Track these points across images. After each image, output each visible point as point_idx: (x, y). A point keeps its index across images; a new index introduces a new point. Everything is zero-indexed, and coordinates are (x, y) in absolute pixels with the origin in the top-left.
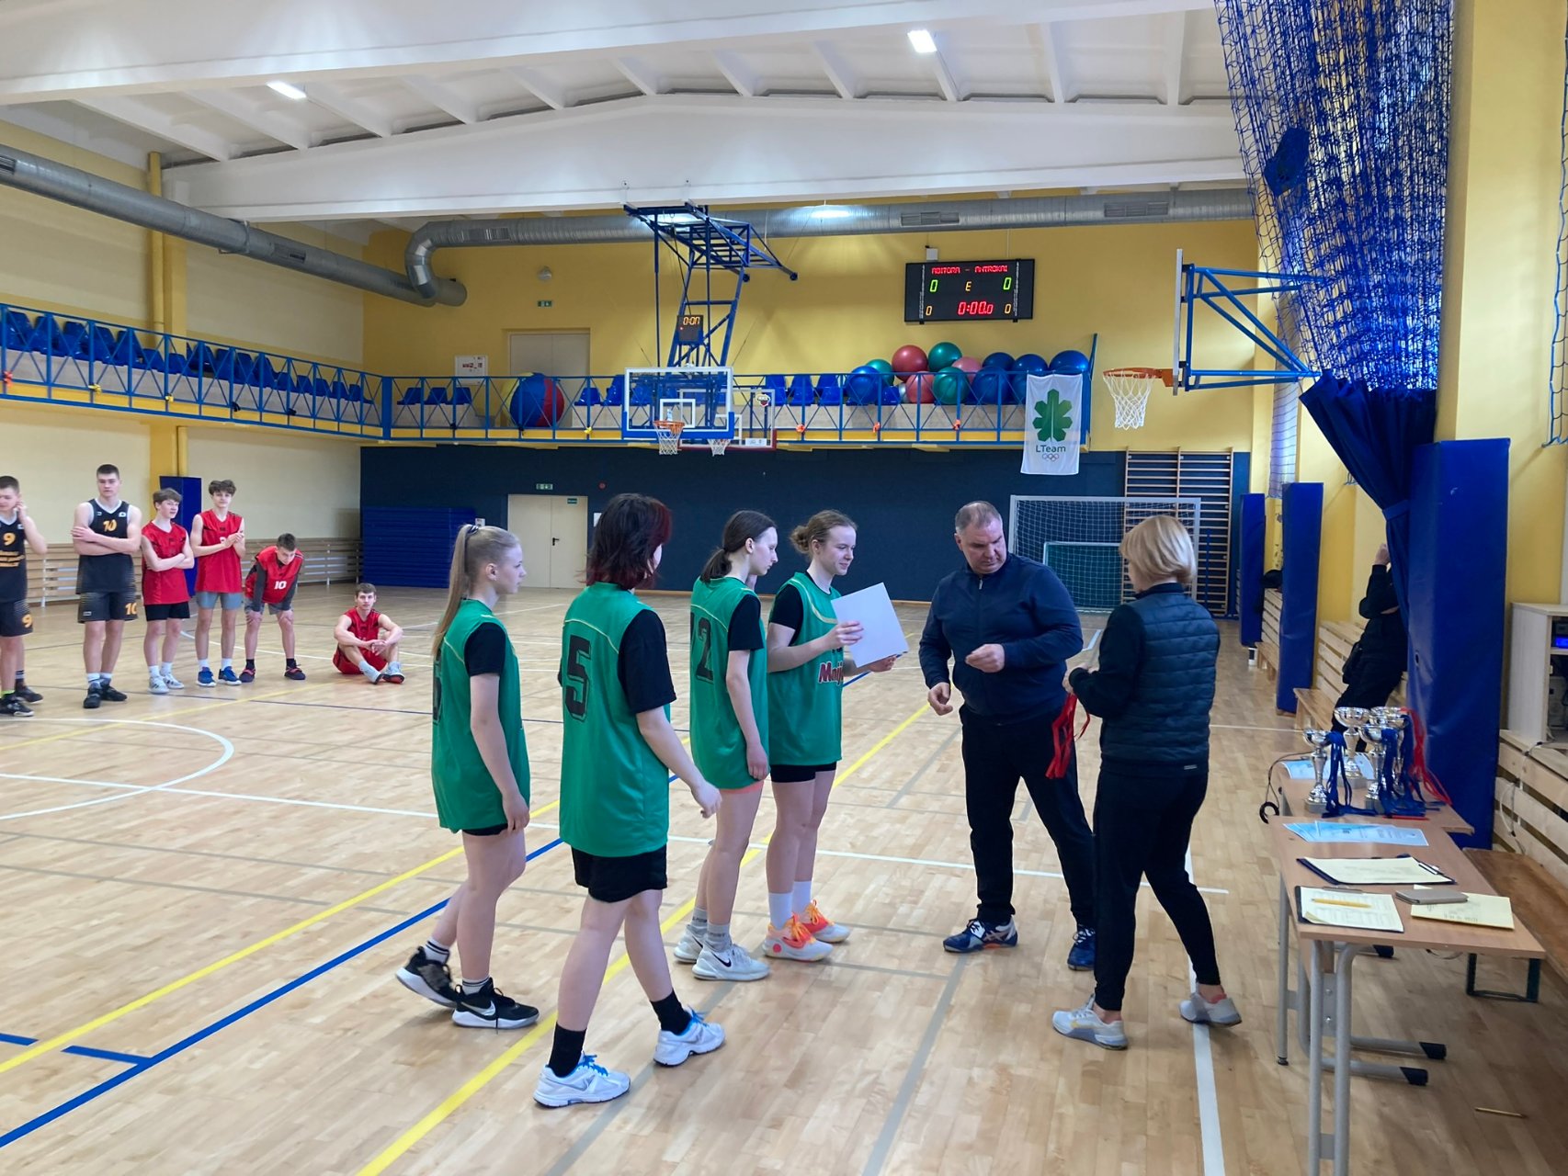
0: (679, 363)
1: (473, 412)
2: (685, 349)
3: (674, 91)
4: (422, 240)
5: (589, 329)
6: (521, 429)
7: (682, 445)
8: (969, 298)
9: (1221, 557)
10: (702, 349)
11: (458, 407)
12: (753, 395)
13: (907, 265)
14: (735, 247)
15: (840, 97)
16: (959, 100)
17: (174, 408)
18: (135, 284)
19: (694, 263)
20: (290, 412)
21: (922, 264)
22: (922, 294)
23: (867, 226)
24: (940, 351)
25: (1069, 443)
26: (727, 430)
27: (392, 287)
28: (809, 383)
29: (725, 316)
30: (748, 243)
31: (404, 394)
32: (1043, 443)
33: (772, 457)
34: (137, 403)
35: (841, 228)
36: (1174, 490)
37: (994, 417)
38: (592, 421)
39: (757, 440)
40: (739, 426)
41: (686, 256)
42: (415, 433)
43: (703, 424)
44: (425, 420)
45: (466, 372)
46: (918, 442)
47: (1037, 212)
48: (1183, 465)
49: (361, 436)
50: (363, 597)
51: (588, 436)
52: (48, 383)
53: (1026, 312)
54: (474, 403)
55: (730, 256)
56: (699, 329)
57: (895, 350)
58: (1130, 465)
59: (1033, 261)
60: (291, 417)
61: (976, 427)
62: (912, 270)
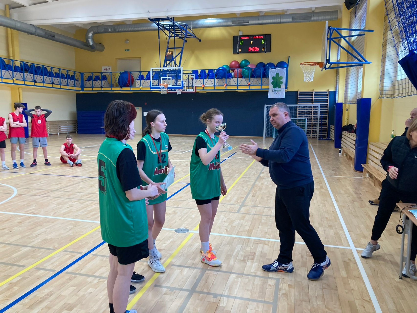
0: (166, 66)
1: (107, 83)
2: (168, 62)
4: (90, 32)
5: (140, 58)
6: (121, 87)
7: (168, 91)
8: (252, 46)
9: (325, 122)
10: (173, 62)
11: (103, 81)
12: (189, 76)
13: (233, 36)
14: (183, 31)
17: (16, 82)
18: (4, 45)
19: (170, 36)
20: (53, 83)
21: (238, 36)
22: (238, 45)
23: (221, 24)
24: (244, 62)
25: (282, 89)
26: (181, 86)
27: (82, 46)
28: (205, 72)
29: (180, 52)
30: (186, 30)
31: (87, 78)
32: (274, 89)
33: (194, 94)
34: (4, 81)
35: (214, 25)
36: (312, 102)
37: (260, 82)
38: (142, 85)
39: (190, 89)
40: (185, 85)
41: (168, 34)
42: (91, 89)
43: (174, 85)
44: (93, 85)
45: (105, 71)
46: (237, 89)
47: (272, 19)
48: (315, 95)
49: (75, 90)
50: (68, 139)
51: (141, 89)
53: (269, 50)
54: (107, 79)
55: (181, 34)
56: (172, 56)
57: (230, 62)
58: (299, 95)
59: (270, 35)
60: (53, 85)
61: (254, 84)
62: (235, 38)
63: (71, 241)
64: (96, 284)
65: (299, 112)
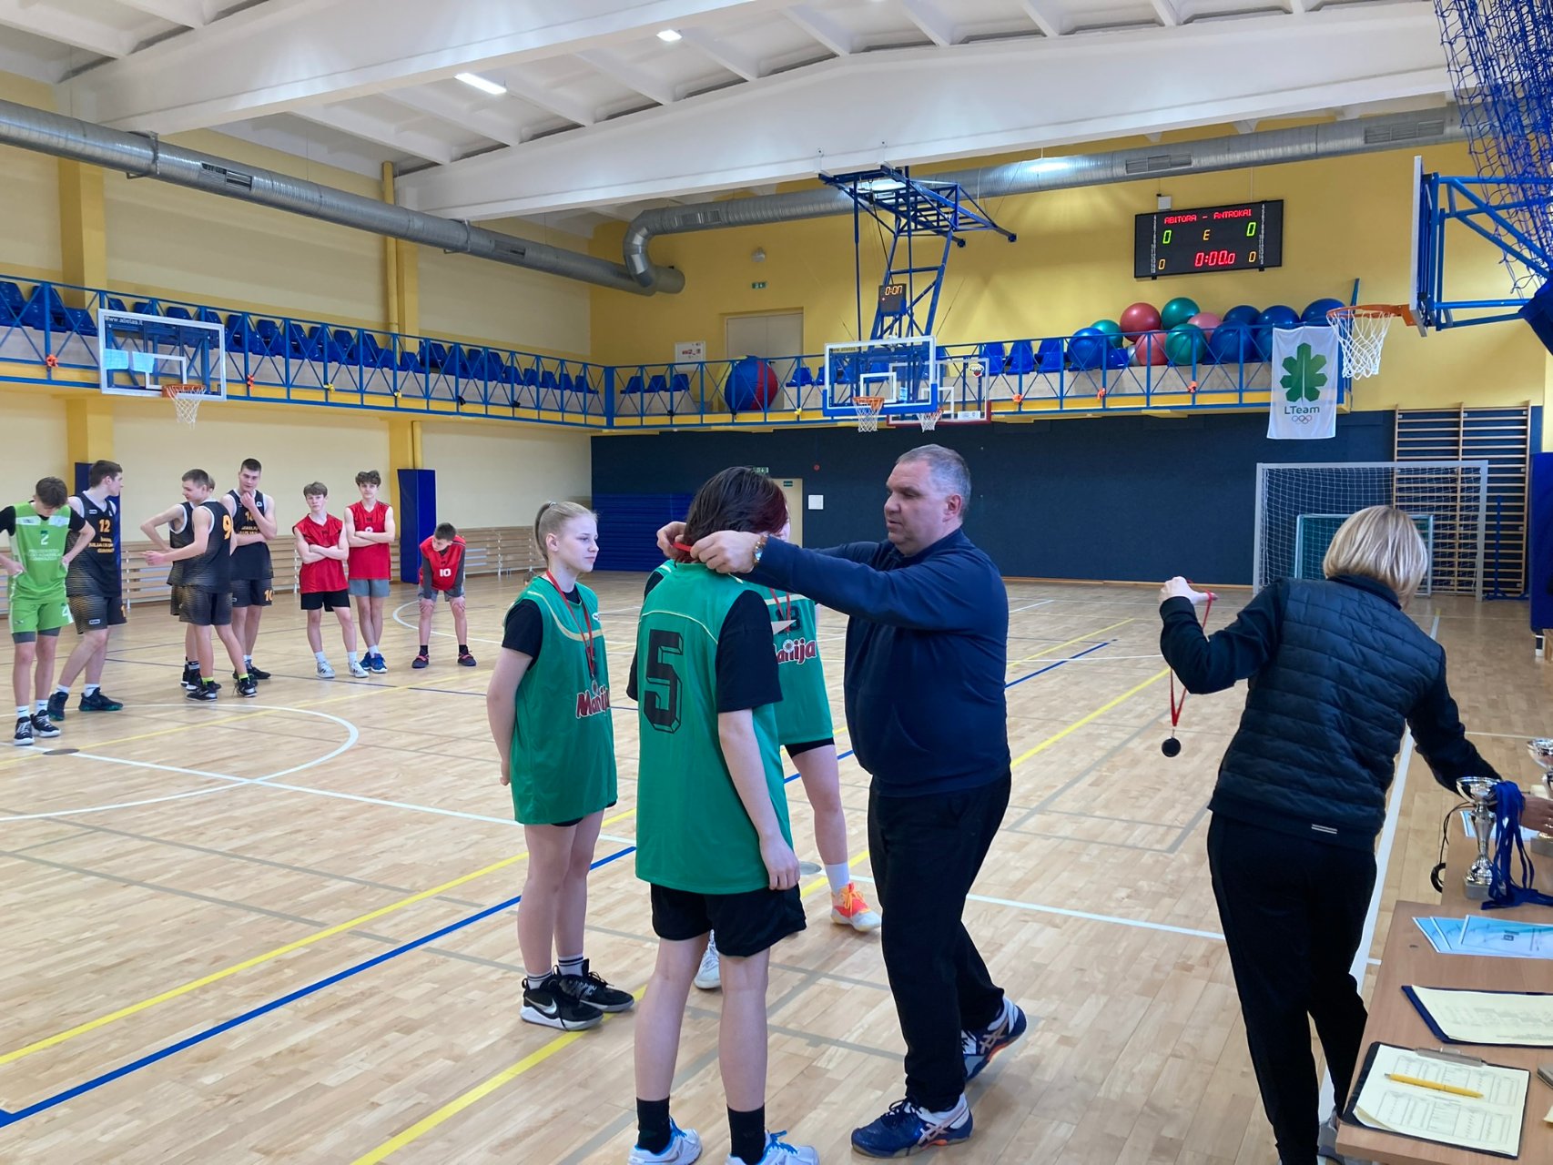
0: (881, 337)
1: (689, 399)
2: (888, 321)
3: (869, 49)
4: (638, 230)
5: (802, 308)
6: (734, 413)
7: (891, 422)
8: (1207, 248)
9: (1516, 528)
10: (906, 319)
11: (675, 393)
12: (966, 365)
13: (1136, 216)
14: (943, 210)
15: (1045, 36)
16: (1179, 24)
17: (403, 403)
18: (373, 290)
19: (900, 231)
20: (515, 404)
21: (1154, 214)
22: (1154, 246)
23: (1088, 177)
24: (1174, 307)
25: (1324, 403)
27: (611, 278)
28: (1029, 350)
29: (931, 283)
30: (955, 206)
31: (625, 383)
32: (1293, 404)
33: (984, 429)
34: (368, 400)
35: (1059, 182)
36: (1456, 452)
37: (1235, 378)
38: (801, 404)
39: (970, 413)
40: (951, 399)
41: (892, 225)
42: (636, 421)
43: (905, 399)
44: (645, 408)
45: (685, 359)
46: (1148, 408)
47: (1282, 146)
48: (1466, 424)
49: (585, 425)
51: (798, 417)
52: (287, 384)
53: (1274, 258)
54: (690, 387)
55: (939, 221)
56: (902, 299)
57: (1124, 309)
58: (1401, 425)
59: (1281, 202)
60: (516, 409)
61: (1215, 389)
62: (1143, 222)
63: (463, 873)
64: (493, 982)
65: (1400, 490)
